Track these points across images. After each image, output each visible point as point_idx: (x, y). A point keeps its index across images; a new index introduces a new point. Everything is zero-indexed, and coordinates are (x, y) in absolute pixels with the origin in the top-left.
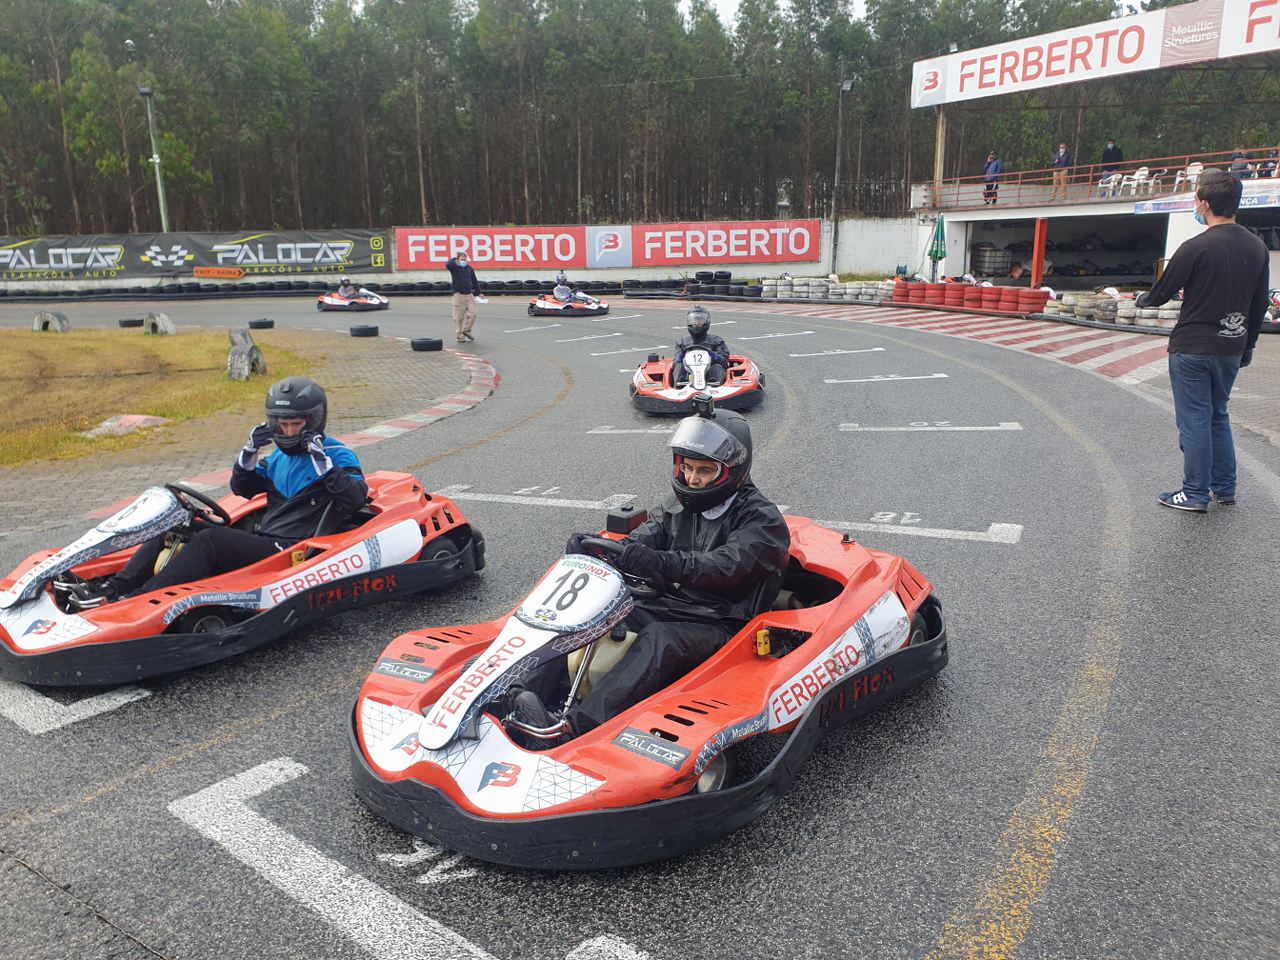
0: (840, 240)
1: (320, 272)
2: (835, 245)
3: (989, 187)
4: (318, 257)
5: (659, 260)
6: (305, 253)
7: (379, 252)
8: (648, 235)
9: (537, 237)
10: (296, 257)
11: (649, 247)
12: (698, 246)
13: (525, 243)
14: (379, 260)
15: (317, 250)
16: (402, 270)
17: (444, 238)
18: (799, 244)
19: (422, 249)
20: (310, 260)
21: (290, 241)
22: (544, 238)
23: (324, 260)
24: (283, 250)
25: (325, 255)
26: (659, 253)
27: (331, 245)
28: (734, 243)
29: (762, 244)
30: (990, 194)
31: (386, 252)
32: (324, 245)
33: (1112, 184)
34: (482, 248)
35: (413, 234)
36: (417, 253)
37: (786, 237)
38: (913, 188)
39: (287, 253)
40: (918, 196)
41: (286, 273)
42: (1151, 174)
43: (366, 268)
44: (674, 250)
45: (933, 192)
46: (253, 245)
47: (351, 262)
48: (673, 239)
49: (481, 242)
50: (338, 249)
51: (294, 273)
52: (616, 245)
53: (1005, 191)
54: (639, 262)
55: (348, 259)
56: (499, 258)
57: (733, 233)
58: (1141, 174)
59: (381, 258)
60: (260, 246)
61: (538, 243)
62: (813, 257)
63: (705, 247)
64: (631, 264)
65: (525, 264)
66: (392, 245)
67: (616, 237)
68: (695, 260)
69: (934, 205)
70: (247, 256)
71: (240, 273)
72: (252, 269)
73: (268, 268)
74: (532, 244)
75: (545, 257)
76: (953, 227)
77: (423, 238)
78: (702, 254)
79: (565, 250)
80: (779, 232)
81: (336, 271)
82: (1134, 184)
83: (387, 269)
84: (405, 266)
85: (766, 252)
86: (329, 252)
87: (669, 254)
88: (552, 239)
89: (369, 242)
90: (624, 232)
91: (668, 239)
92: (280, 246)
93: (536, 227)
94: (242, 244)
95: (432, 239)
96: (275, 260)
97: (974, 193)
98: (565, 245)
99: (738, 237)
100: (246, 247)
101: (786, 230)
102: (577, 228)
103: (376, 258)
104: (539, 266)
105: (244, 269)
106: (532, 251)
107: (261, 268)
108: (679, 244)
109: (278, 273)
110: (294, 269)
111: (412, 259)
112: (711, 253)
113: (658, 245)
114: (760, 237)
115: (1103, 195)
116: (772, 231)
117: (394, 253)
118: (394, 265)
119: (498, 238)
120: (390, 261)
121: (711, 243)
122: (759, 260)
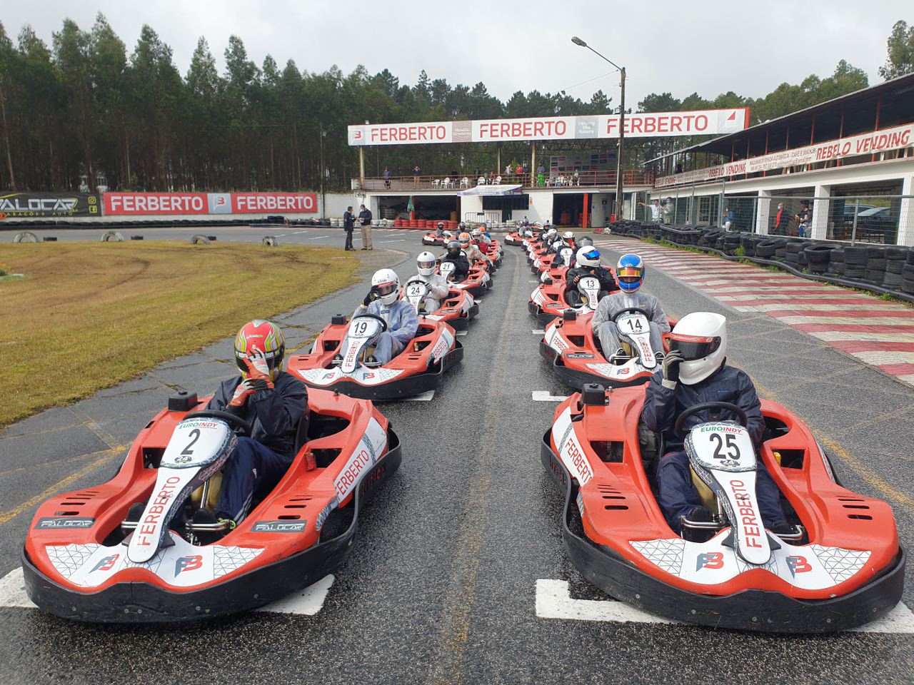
0: (326, 202)
1: (57, 215)
2: (324, 205)
3: (386, 182)
4: (55, 207)
5: (245, 210)
6: (47, 205)
7: (94, 205)
8: (239, 198)
9: (183, 198)
10: (41, 207)
11: (239, 204)
12: (263, 204)
13: (176, 201)
14: (94, 209)
15: (55, 203)
16: (106, 215)
17: (132, 198)
18: (308, 204)
19: (119, 203)
20: (51, 209)
21: (37, 198)
22: (187, 199)
23: (59, 209)
24: (32, 203)
25: (60, 206)
26: (244, 207)
27: (64, 200)
28: (279, 203)
29: (292, 203)
30: (388, 184)
31: (98, 205)
32: (59, 200)
33: (437, 184)
34: (153, 203)
35: (113, 195)
36: (116, 206)
37: (302, 200)
38: (352, 180)
39: (35, 205)
40: (354, 184)
41: (35, 216)
42: (451, 181)
43: (87, 214)
44: (252, 205)
45: (360, 182)
46: (12, 200)
47: (77, 210)
48: (251, 200)
49: (153, 201)
50: (70, 204)
51: (40, 216)
52: (223, 203)
53: (394, 183)
54: (235, 211)
55: (75, 209)
56: (162, 209)
57: (279, 198)
58: (447, 181)
59: (95, 209)
60: (17, 200)
61: (183, 201)
62: (314, 210)
63: (266, 204)
64: (231, 212)
65: (177, 212)
66: (101, 201)
67: (223, 199)
68: (262, 211)
69: (361, 189)
70: (7, 206)
71: (4, 216)
72: (11, 213)
73: (23, 213)
74: (180, 202)
75: (187, 208)
76: (372, 198)
77: (120, 198)
78: (265, 208)
79: (197, 204)
80: (299, 198)
81: (67, 215)
82: (446, 184)
83: (99, 214)
84: (109, 213)
85: (294, 208)
86: (63, 205)
87: (249, 208)
88: (191, 199)
89: (87, 200)
90: (227, 196)
91: (248, 200)
92: (30, 201)
93: (181, 193)
94: (4, 199)
95: (125, 198)
96: (27, 209)
97: (380, 184)
98: (197, 202)
99: (281, 200)
100: (7, 200)
101: (302, 198)
102: (203, 194)
103: (92, 208)
104: (184, 212)
105: (6, 213)
106: (181, 205)
107: (17, 213)
108: (254, 203)
109: (29, 216)
110: (40, 214)
111: (114, 209)
112: (270, 208)
113: (244, 203)
114: (291, 201)
115: (443, 187)
116: (296, 198)
117: (103, 206)
118: (103, 212)
119: (162, 198)
120: (100, 210)
121: (269, 203)
122: (291, 211)
